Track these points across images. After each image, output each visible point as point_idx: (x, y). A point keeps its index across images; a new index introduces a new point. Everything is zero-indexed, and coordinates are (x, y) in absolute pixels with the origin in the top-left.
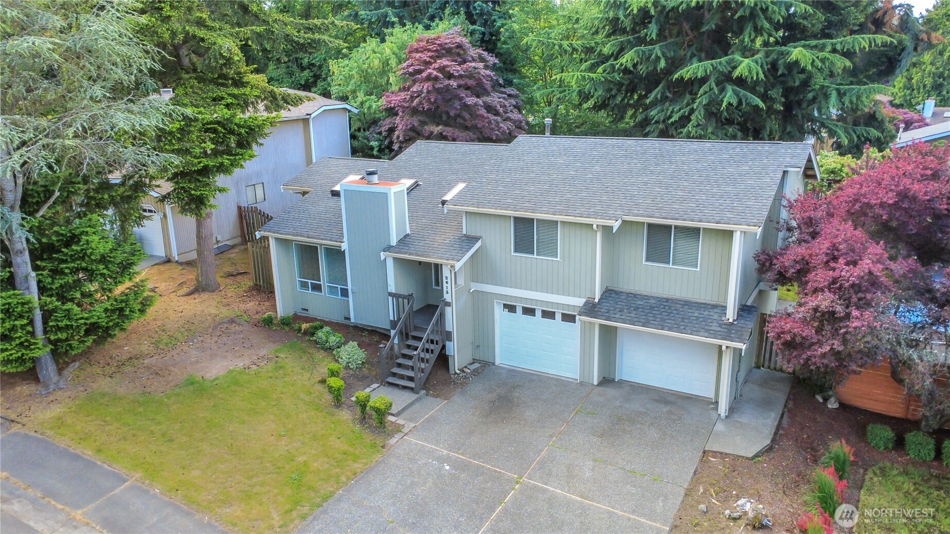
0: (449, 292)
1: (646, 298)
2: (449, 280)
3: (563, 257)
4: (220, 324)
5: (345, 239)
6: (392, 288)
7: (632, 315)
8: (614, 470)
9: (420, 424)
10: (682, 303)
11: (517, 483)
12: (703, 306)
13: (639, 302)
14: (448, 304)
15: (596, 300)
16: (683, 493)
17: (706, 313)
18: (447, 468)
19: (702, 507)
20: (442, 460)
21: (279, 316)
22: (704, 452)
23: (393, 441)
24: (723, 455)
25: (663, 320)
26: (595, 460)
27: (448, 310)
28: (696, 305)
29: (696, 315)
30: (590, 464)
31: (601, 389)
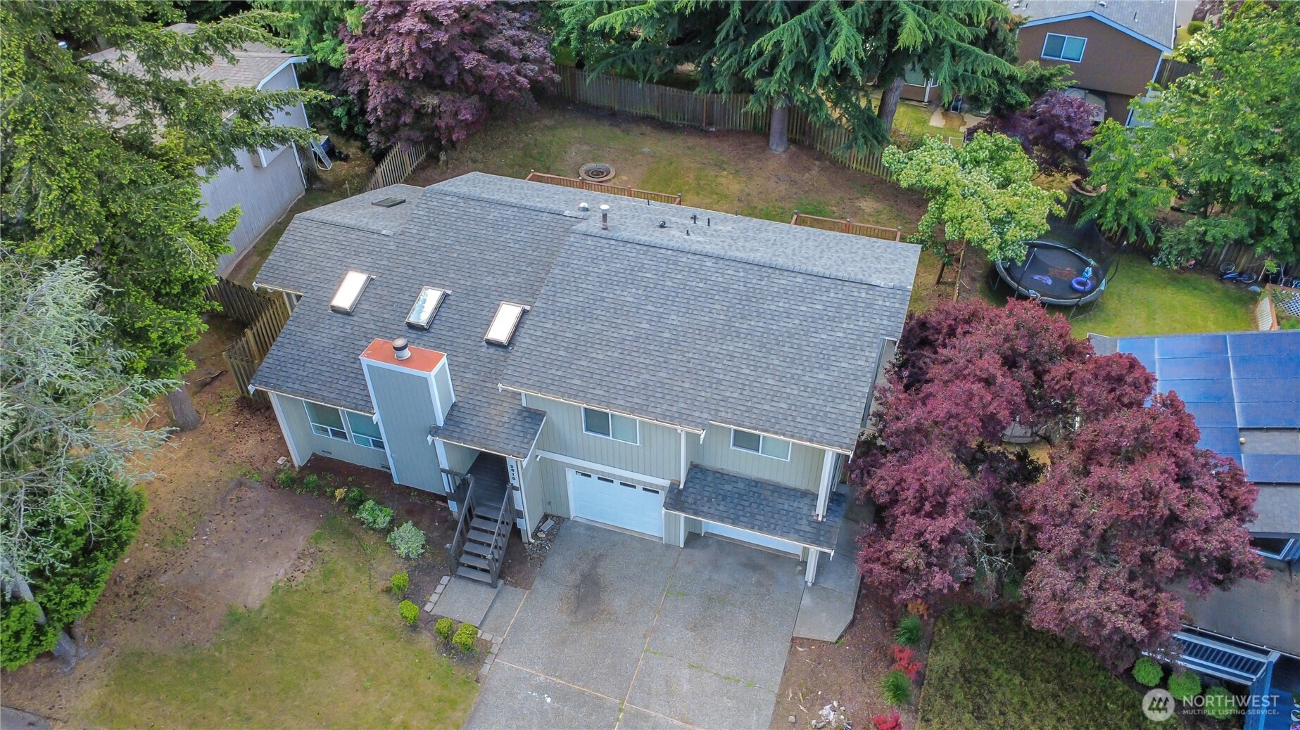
0: (516, 476)
1: (734, 479)
2: (515, 468)
3: (643, 441)
4: (228, 493)
5: (376, 410)
6: (444, 464)
7: (721, 508)
8: (710, 677)
9: (508, 636)
10: (771, 488)
11: (621, 710)
12: (792, 493)
13: (728, 487)
14: (517, 489)
15: (682, 486)
16: (774, 699)
17: (796, 504)
18: (549, 700)
19: (792, 719)
20: (541, 689)
21: (296, 466)
22: (793, 639)
23: (485, 669)
24: (811, 642)
25: (753, 516)
26: (691, 666)
27: (516, 494)
28: (786, 491)
29: (786, 507)
30: (686, 671)
31: (689, 551)
